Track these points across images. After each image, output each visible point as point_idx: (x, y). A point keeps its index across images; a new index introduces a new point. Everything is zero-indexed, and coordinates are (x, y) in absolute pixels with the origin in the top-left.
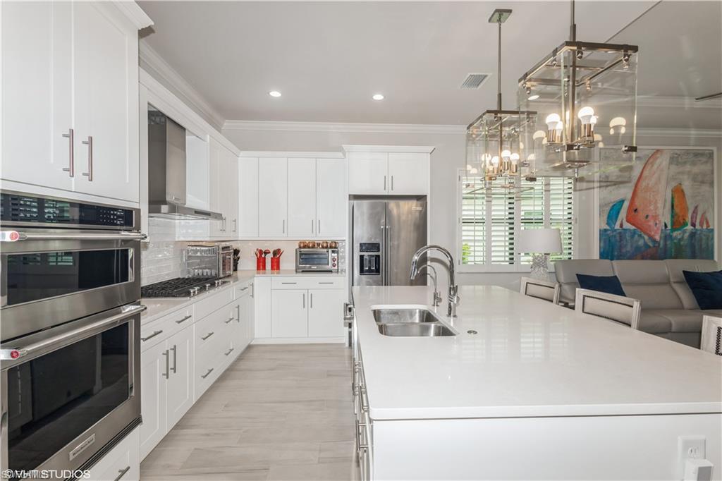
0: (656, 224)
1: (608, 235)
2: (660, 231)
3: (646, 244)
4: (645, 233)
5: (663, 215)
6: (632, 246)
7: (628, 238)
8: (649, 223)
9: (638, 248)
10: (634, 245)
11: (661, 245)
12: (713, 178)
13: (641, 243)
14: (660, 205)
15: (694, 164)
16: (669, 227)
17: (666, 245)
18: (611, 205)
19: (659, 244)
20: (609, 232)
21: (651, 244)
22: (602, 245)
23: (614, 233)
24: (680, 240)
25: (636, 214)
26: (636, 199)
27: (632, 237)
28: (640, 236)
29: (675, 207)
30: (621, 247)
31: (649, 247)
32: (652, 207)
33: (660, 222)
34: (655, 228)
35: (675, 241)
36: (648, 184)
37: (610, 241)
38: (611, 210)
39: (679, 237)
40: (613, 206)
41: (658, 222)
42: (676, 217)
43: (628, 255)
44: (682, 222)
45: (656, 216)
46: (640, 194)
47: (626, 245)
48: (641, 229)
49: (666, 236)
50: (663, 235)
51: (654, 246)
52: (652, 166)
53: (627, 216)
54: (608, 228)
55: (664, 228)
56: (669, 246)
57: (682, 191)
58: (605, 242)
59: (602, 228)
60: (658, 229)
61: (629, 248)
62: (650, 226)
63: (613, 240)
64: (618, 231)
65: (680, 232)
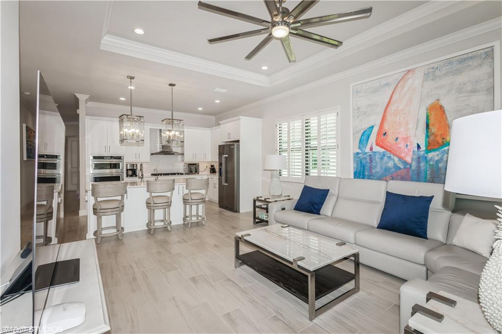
0: (407, 146)
1: (359, 157)
2: (411, 153)
4: (394, 154)
5: (415, 136)
7: (377, 160)
8: (399, 145)
9: (387, 170)
10: (383, 167)
11: (413, 168)
13: (391, 164)
14: (411, 126)
16: (423, 148)
17: (419, 167)
18: (362, 131)
19: (411, 166)
20: (360, 155)
21: (401, 166)
23: (365, 156)
24: (438, 162)
25: (385, 136)
26: (386, 124)
27: (382, 159)
29: (431, 127)
30: (371, 168)
31: (400, 169)
32: (402, 130)
33: (411, 143)
34: (406, 150)
35: (431, 163)
36: (398, 107)
37: (361, 162)
38: (362, 136)
39: (436, 158)
40: (364, 132)
41: (409, 144)
42: (432, 138)
43: (378, 175)
44: (440, 142)
45: (407, 138)
46: (389, 118)
47: (376, 166)
48: (390, 151)
49: (419, 158)
52: (402, 89)
53: (377, 140)
54: (360, 151)
55: (416, 149)
56: (422, 168)
57: (441, 107)
58: (357, 164)
59: (355, 152)
60: (409, 150)
61: (378, 169)
62: (400, 148)
63: (364, 162)
64: (368, 154)
65: (437, 153)
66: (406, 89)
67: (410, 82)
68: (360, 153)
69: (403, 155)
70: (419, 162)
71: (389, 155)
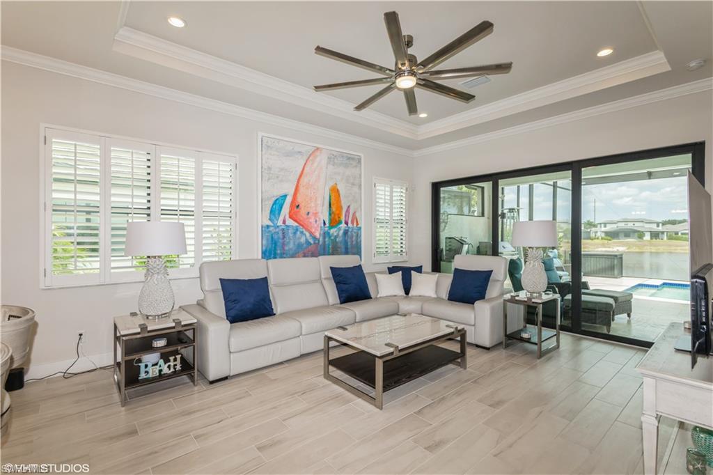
0: (316, 221)
1: (269, 231)
2: (319, 229)
3: (307, 242)
4: (307, 230)
5: (322, 213)
6: (294, 243)
7: (291, 235)
8: (310, 220)
9: (299, 246)
10: (296, 243)
11: (321, 243)
12: (361, 181)
13: (303, 240)
14: (319, 202)
15: (346, 166)
16: (327, 225)
17: (324, 242)
18: (274, 199)
19: (319, 240)
20: (271, 229)
22: (264, 242)
23: (277, 230)
24: (336, 237)
25: (298, 210)
26: (298, 195)
28: (302, 233)
29: (332, 206)
30: (283, 244)
31: (311, 244)
32: (313, 205)
33: (320, 219)
34: (316, 225)
35: (332, 238)
36: (309, 181)
37: (272, 238)
38: (273, 205)
39: (335, 234)
40: (276, 201)
41: (317, 219)
42: (333, 215)
43: (291, 252)
44: (337, 220)
45: (316, 213)
46: (302, 189)
47: (289, 243)
48: (302, 226)
49: (324, 233)
50: (322, 233)
51: (315, 243)
52: (312, 164)
53: (290, 212)
54: (271, 224)
55: (322, 225)
56: (327, 243)
57: (338, 190)
58: (267, 240)
59: (264, 224)
60: (318, 226)
61: (291, 245)
62: (311, 223)
63: (276, 237)
64: (280, 228)
65: (336, 229)
66: (315, 165)
67: (318, 159)
68: (271, 226)
69: (313, 230)
70: (324, 238)
71: (301, 230)
